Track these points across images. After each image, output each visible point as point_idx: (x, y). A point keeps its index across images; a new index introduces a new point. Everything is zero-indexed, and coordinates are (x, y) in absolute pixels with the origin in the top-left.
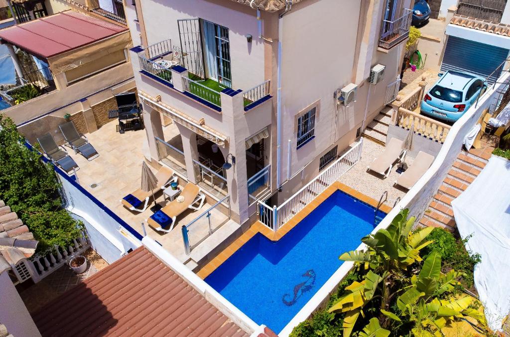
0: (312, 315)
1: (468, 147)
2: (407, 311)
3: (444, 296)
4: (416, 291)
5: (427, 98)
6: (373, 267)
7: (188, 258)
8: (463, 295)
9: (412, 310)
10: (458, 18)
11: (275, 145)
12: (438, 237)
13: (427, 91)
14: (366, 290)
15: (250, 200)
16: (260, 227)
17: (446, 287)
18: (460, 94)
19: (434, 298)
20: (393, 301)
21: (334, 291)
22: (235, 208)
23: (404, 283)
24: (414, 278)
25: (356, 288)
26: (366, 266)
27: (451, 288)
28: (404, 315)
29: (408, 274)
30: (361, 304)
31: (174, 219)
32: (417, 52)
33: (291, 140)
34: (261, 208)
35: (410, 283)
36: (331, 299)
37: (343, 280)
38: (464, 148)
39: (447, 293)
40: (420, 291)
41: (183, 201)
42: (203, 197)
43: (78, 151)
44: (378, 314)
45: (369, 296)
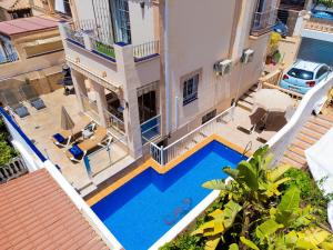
0: (178, 236)
1: (317, 113)
2: (265, 240)
3: (301, 228)
4: (274, 223)
5: (285, 77)
6: (236, 198)
7: (89, 182)
8: (319, 229)
9: (270, 240)
10: (310, 24)
11: (164, 98)
12: (295, 175)
13: (285, 73)
14: (226, 218)
15: (144, 142)
16: (151, 163)
17: (301, 220)
18: (312, 73)
19: (291, 229)
20: (252, 229)
21: (200, 216)
22: (131, 146)
23: (263, 213)
24: (272, 211)
25: (218, 215)
26: (230, 196)
27: (307, 222)
28: (262, 243)
29: (267, 206)
30: (221, 230)
31: (85, 152)
32: (277, 52)
33: (178, 97)
34: (153, 148)
35: (268, 214)
36: (197, 222)
37: (209, 207)
38: (314, 113)
39: (303, 226)
40: (279, 223)
41: (95, 140)
42: (110, 138)
43: (33, 105)
44: (237, 241)
45: (229, 224)
